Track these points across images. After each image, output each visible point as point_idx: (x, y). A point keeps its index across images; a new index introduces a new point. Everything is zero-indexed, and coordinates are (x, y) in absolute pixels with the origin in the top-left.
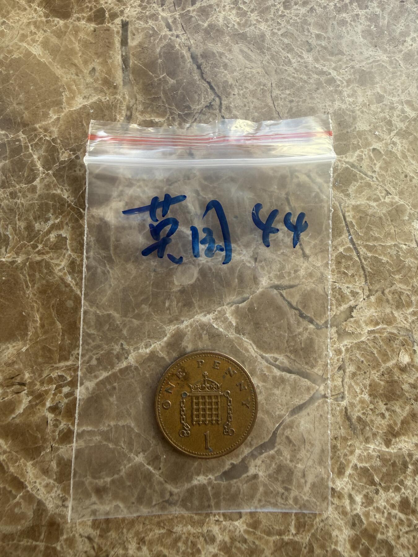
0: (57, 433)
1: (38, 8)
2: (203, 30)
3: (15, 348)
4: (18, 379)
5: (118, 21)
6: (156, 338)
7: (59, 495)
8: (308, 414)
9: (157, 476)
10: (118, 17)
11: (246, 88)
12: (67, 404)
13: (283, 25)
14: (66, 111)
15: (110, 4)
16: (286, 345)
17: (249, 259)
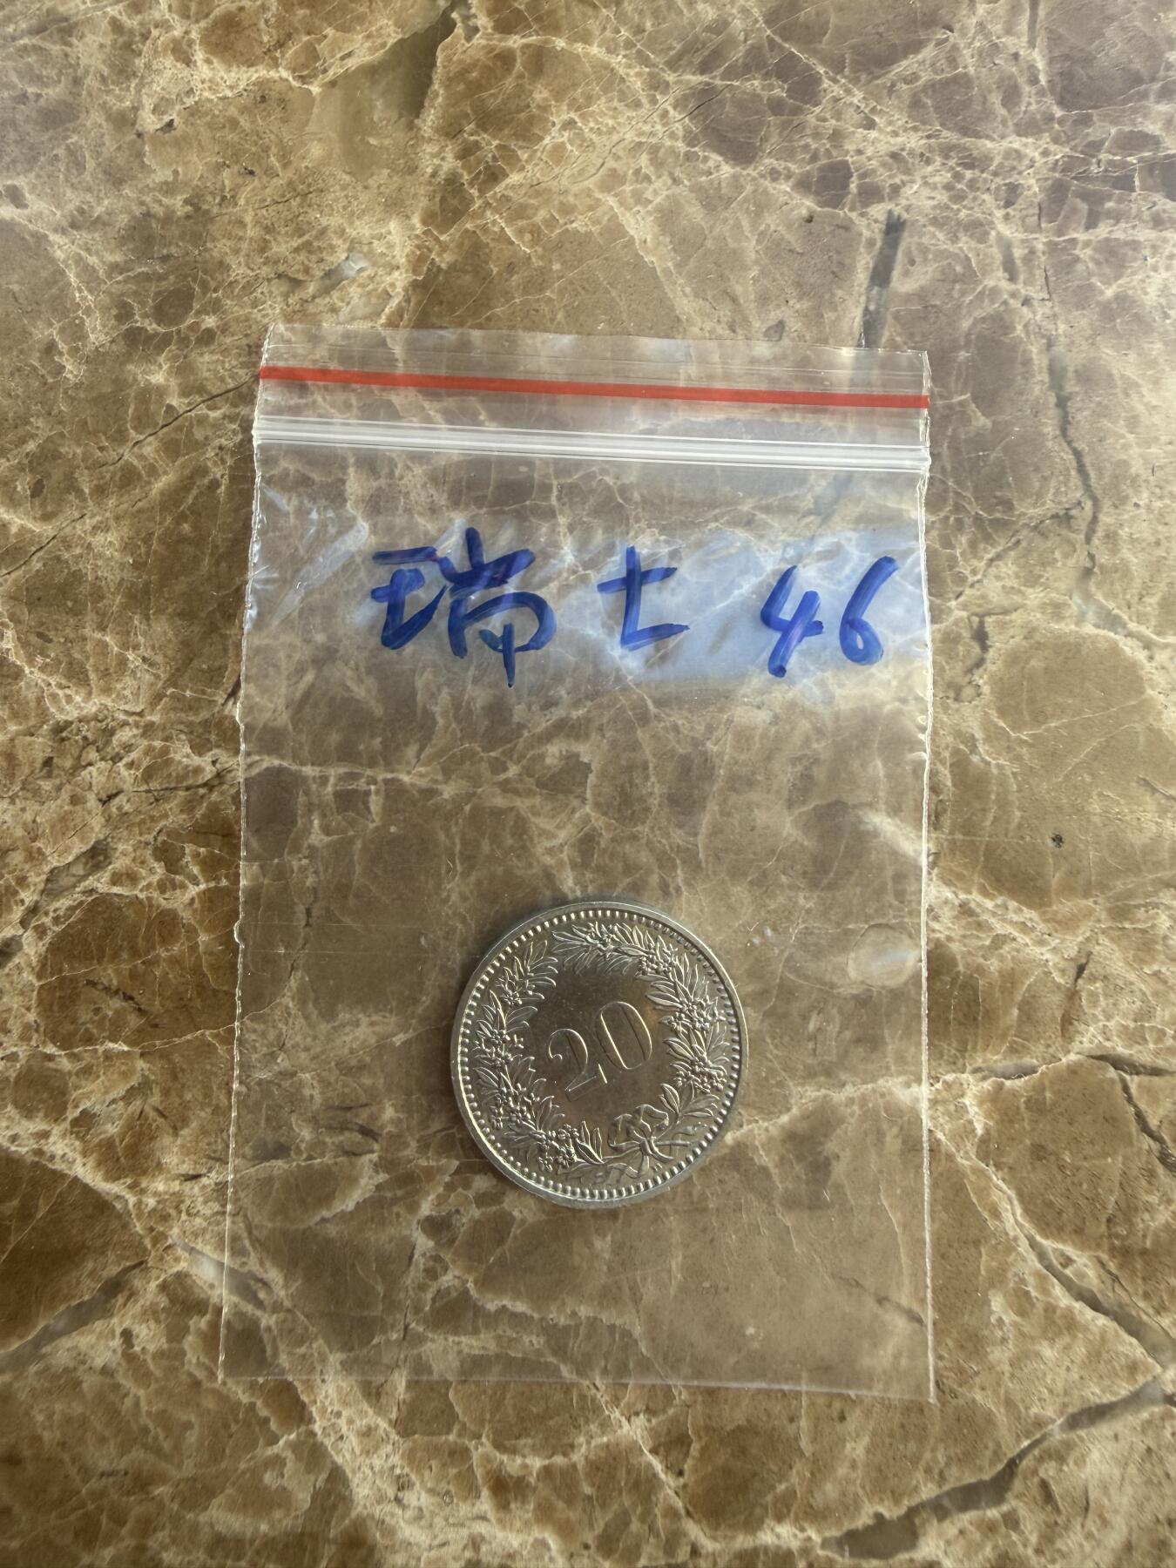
0: (429, 1295)
1: (672, 112)
2: (1098, 303)
3: (378, 1029)
4: (362, 1118)
5: (878, 211)
6: (760, 1110)
7: (393, 1468)
8: (1116, 1437)
9: (671, 1493)
10: (881, 200)
12: (476, 1223)
15: (869, 159)
16: (1103, 1228)
17: (1062, 964)
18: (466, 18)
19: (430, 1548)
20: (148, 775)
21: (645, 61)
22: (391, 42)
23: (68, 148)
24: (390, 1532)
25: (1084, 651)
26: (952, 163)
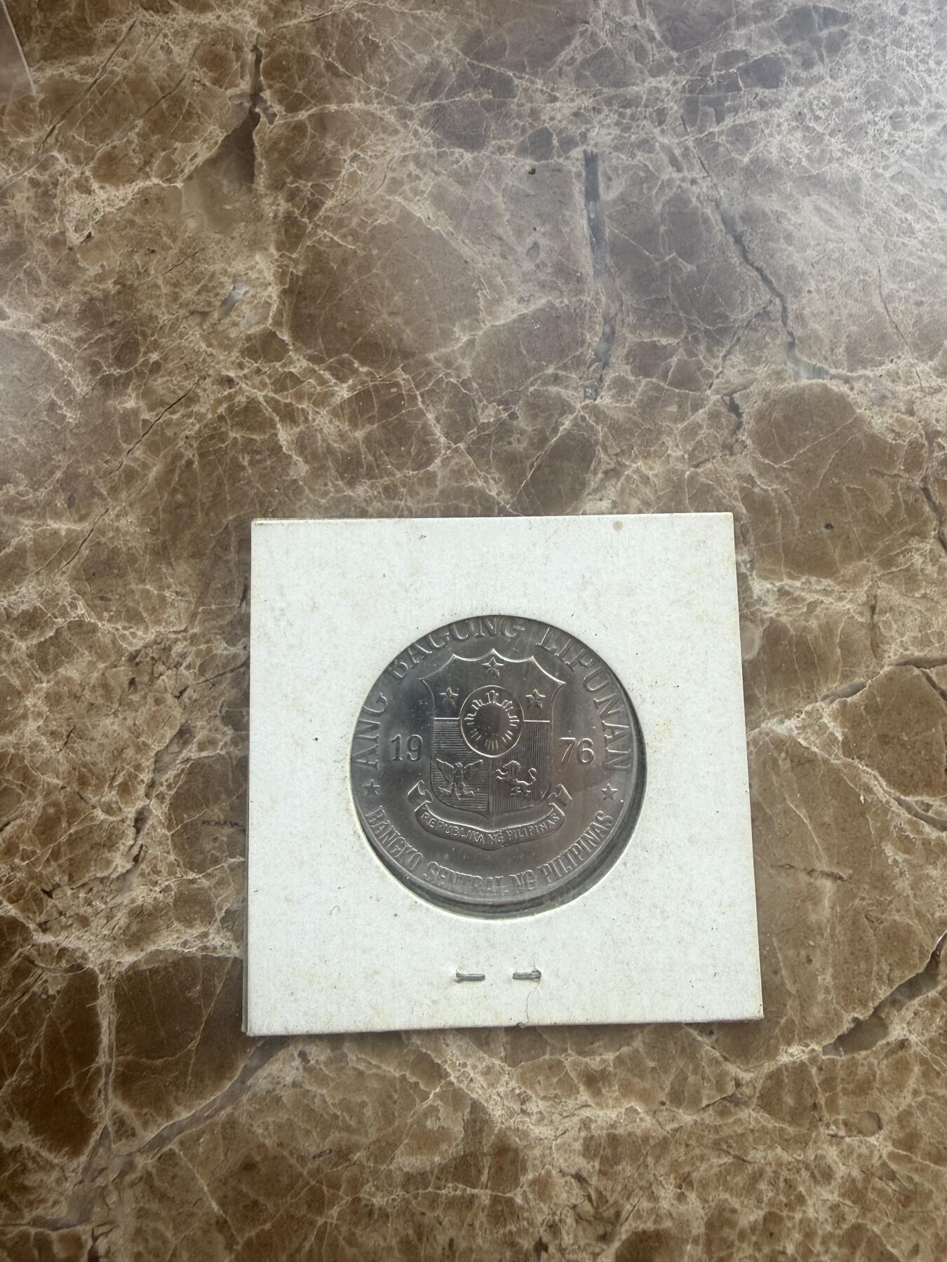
1: (420, 130)
2: (741, 169)
5: (577, 153)
7: (513, 1090)
9: (708, 1048)
10: (576, 145)
11: (833, 279)
13: (892, 160)
14: (486, 326)
15: (560, 121)
17: (859, 609)
18: (265, 110)
19: (556, 1138)
20: (203, 670)
21: (391, 101)
22: (220, 139)
23: (25, 271)
24: (525, 1134)
25: (806, 397)
26: (615, 107)
